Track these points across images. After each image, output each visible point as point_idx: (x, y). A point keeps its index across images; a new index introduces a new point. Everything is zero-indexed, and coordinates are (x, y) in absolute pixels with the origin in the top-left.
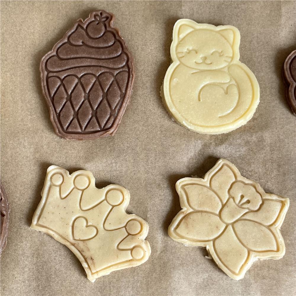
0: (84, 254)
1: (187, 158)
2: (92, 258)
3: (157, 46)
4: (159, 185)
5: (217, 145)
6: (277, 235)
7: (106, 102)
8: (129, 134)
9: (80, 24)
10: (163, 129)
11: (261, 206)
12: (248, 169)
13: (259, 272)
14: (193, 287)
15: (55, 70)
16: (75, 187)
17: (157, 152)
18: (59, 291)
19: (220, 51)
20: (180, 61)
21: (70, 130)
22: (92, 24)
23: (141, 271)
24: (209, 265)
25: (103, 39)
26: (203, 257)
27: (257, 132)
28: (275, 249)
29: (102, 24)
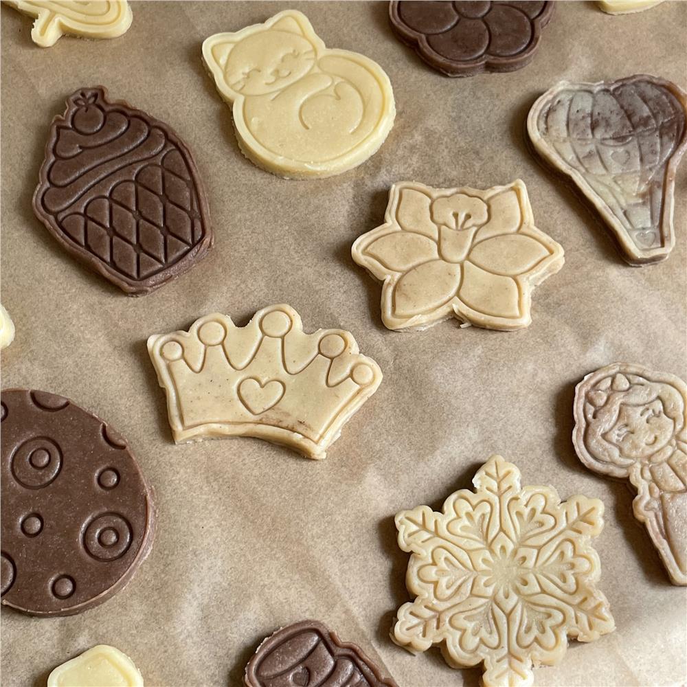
0: (284, 424)
1: (344, 216)
2: (301, 422)
3: (196, 96)
4: (328, 275)
5: (373, 176)
6: (536, 235)
7: (171, 206)
8: (236, 233)
9: (59, 124)
10: (282, 199)
11: (489, 211)
12: (438, 181)
13: (547, 301)
14: (472, 375)
15: (65, 205)
16: (207, 346)
17: (296, 234)
18: (282, 504)
19: (292, 51)
20: (242, 94)
21: (144, 273)
22: (77, 114)
23: (383, 402)
24: (473, 334)
25: (109, 125)
26: (457, 330)
27: (416, 127)
28: (546, 253)
29: (93, 107)
